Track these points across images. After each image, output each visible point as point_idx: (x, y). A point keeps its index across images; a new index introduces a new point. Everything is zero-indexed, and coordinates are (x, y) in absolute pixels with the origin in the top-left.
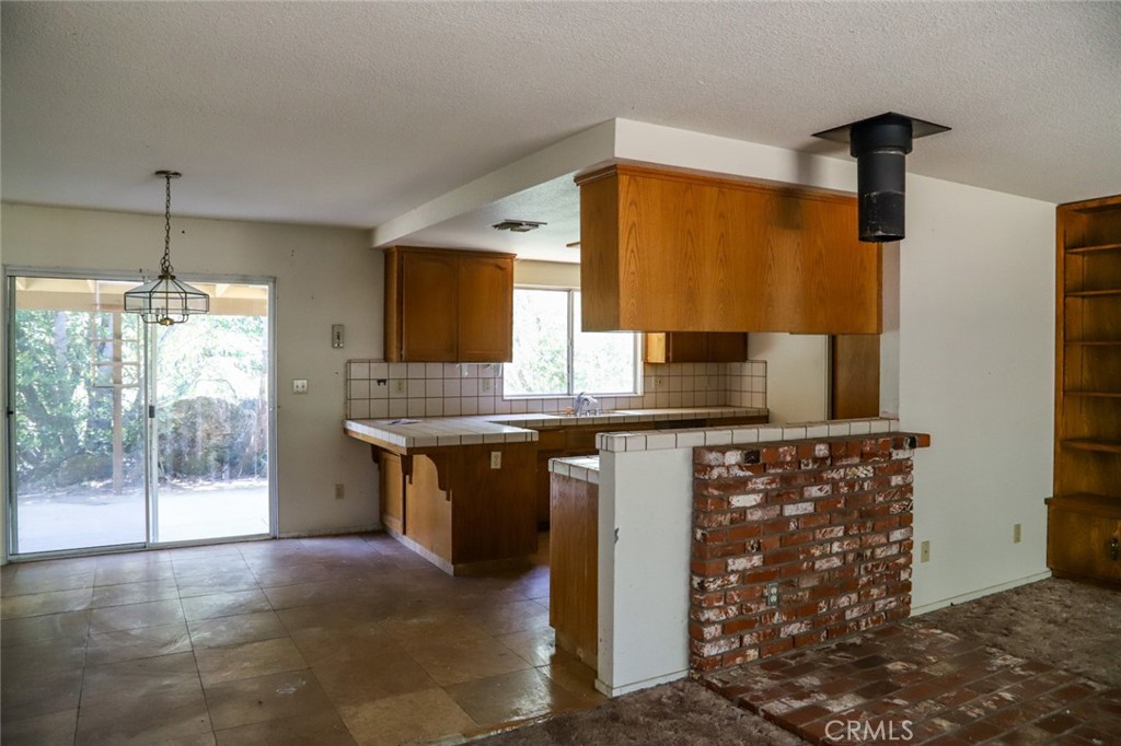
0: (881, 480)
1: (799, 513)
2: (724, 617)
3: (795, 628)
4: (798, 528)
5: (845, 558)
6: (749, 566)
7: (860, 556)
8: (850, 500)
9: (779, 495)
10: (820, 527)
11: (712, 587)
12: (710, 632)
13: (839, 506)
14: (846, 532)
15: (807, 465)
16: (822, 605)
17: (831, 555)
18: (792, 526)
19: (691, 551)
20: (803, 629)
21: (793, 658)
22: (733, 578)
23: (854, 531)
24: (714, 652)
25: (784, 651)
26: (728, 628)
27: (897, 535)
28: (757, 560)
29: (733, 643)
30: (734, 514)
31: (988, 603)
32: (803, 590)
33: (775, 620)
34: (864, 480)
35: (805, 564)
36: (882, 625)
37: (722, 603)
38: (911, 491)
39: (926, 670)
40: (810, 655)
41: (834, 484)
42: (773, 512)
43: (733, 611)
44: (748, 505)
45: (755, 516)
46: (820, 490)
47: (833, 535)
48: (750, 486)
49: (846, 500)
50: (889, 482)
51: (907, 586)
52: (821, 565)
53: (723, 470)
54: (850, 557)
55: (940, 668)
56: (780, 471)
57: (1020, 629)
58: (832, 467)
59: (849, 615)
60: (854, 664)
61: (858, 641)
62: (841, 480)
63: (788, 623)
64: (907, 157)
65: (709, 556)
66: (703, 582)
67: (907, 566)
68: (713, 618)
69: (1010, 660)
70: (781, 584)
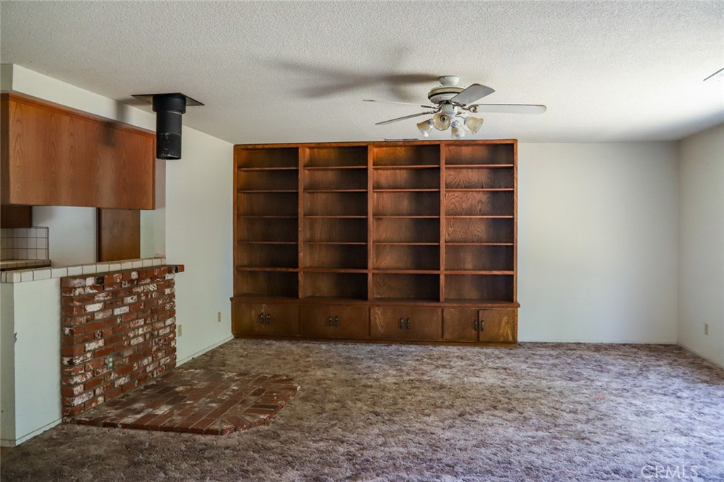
0: (160, 291)
1: (122, 312)
2: (85, 379)
3: (122, 381)
4: (121, 321)
5: (145, 337)
6: (97, 347)
7: (152, 335)
8: (146, 303)
9: (111, 303)
10: (132, 320)
11: (78, 362)
12: (78, 389)
13: (141, 307)
14: (145, 322)
15: (125, 285)
16: (135, 365)
17: (138, 336)
18: (119, 321)
19: (61, 342)
20: (127, 381)
21: (123, 397)
22: (89, 355)
23: (149, 321)
24: (80, 402)
25: (118, 394)
26: (87, 386)
27: (169, 322)
28: (101, 343)
29: (90, 395)
30: (88, 317)
31: (209, 354)
32: (125, 358)
33: (112, 378)
34: (152, 292)
35: (126, 343)
36: (164, 373)
37: (83, 371)
38: (174, 297)
39: (195, 387)
40: (132, 394)
41: (139, 295)
42: (109, 313)
43: (89, 375)
44: (95, 310)
45: (99, 316)
46: (132, 299)
47: (139, 324)
48: (96, 299)
49: (144, 304)
50: (164, 292)
51: (174, 350)
52: (134, 342)
53: (81, 290)
54: (148, 336)
55: (202, 385)
56: (111, 289)
57: (229, 362)
58: (138, 285)
59: (149, 369)
60: (158, 392)
61: (155, 383)
62: (142, 292)
63: (118, 378)
64: (183, 115)
65: (75, 343)
66: (71, 360)
67: (173, 339)
68: (79, 381)
69: (231, 375)
70: (114, 356)
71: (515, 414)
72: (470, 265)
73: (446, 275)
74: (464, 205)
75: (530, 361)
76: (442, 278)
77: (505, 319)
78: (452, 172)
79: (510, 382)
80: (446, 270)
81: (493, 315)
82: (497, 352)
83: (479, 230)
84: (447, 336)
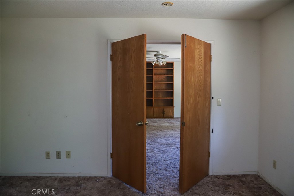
71: (174, 130)
72: (161, 96)
73: (155, 99)
74: (159, 79)
75: (177, 121)
76: (153, 100)
77: (170, 111)
78: (156, 70)
79: (172, 125)
80: (154, 97)
81: (167, 110)
82: (168, 120)
83: (163, 86)
84: (155, 116)
